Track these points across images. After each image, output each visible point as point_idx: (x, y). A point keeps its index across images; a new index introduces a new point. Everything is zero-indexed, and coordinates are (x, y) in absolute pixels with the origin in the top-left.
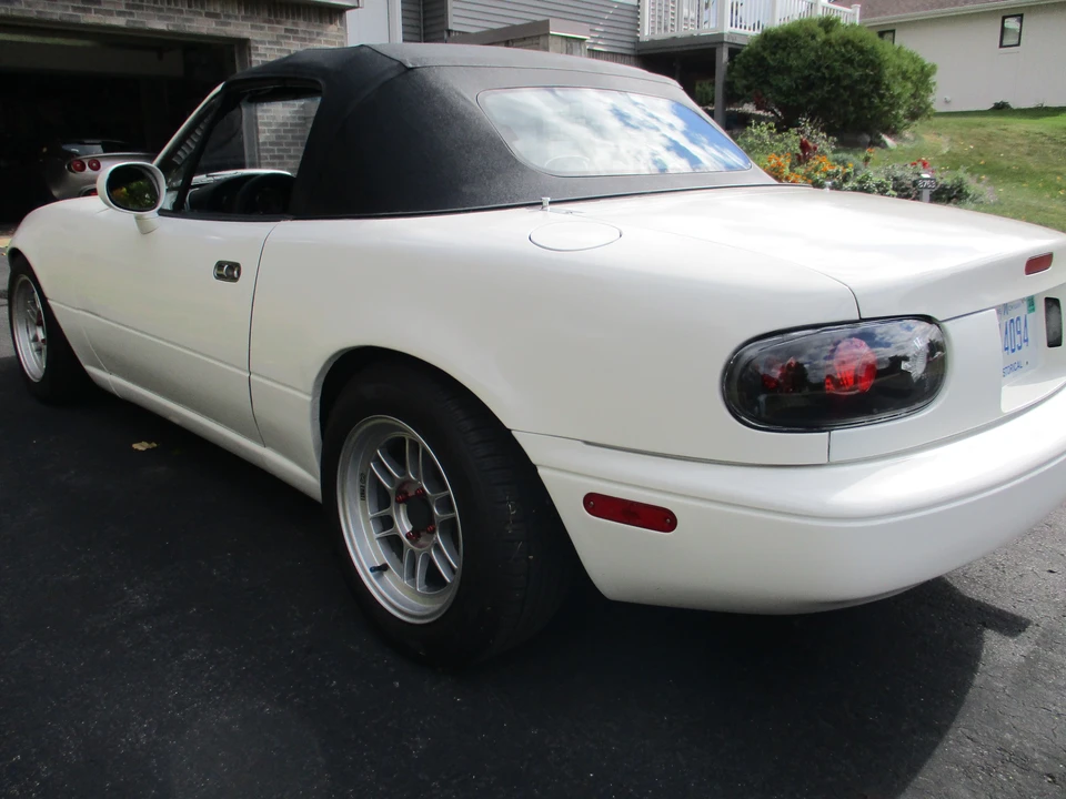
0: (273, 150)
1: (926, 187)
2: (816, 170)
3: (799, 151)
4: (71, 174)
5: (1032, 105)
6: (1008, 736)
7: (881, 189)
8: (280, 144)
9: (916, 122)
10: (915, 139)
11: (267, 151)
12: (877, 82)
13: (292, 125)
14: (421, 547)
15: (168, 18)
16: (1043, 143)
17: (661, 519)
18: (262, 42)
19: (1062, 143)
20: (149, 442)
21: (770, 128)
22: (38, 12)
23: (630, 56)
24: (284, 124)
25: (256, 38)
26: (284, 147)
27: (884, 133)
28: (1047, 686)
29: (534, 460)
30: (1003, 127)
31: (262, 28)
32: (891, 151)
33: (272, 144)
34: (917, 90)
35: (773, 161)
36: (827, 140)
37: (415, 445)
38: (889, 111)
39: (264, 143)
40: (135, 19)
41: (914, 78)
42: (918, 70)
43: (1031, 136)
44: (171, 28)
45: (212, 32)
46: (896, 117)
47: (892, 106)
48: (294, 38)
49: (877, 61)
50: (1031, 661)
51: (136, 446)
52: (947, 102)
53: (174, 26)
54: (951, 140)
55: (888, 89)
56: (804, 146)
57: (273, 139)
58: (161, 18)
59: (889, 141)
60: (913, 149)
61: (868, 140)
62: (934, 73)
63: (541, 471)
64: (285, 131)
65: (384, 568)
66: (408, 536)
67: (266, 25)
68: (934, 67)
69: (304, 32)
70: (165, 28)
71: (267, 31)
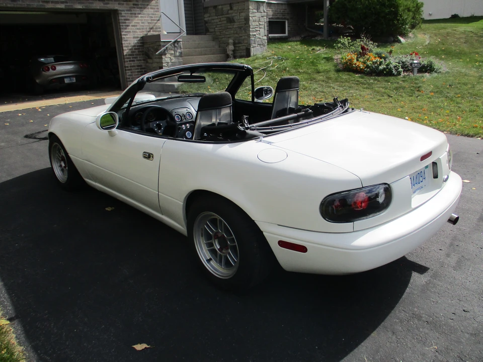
0: (130, 58)
1: (416, 67)
2: (368, 60)
3: (361, 51)
4: (44, 73)
5: (469, 15)
6: (416, 309)
7: (396, 68)
8: (133, 55)
9: (414, 30)
10: (414, 37)
11: (128, 58)
12: (396, 14)
13: (138, 46)
14: (223, 253)
15: (83, 3)
16: (472, 36)
17: (303, 249)
18: (124, 11)
19: (480, 36)
20: (111, 207)
21: (348, 40)
22: (27, 4)
23: (285, 4)
24: (134, 46)
25: (121, 9)
26: (135, 56)
27: (400, 36)
28: (431, 292)
29: (262, 230)
30: (454, 29)
31: (123, 4)
32: (402, 44)
33: (129, 55)
34: (414, 15)
35: (349, 56)
36: (373, 45)
37: (221, 221)
38: (402, 26)
39: (126, 55)
40: (69, 4)
41: (413, 9)
42: (415, 5)
43: (467, 33)
44: (84, 7)
45: (101, 8)
46: (405, 29)
47: (403, 24)
48: (137, 8)
49: (396, 4)
50: (427, 284)
51: (107, 209)
52: (430, 15)
53: (85, 6)
54: (430, 37)
55: (401, 16)
56: (363, 48)
57: (130, 53)
58: (79, 3)
59: (402, 39)
60: (413, 43)
61: (393, 39)
62: (422, 7)
63: (264, 233)
64: (135, 49)
65: (210, 259)
66: (219, 249)
67: (125, 3)
68: (422, 4)
69: (141, 4)
70: (81, 7)
71: (125, 5)
